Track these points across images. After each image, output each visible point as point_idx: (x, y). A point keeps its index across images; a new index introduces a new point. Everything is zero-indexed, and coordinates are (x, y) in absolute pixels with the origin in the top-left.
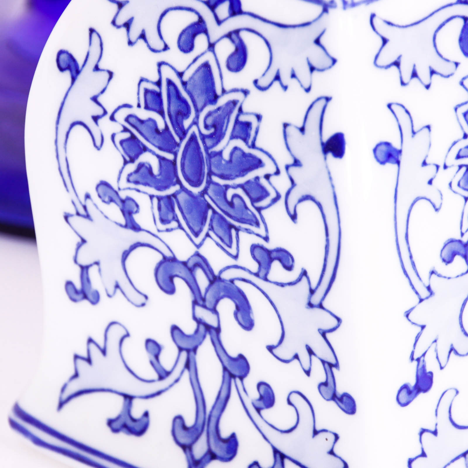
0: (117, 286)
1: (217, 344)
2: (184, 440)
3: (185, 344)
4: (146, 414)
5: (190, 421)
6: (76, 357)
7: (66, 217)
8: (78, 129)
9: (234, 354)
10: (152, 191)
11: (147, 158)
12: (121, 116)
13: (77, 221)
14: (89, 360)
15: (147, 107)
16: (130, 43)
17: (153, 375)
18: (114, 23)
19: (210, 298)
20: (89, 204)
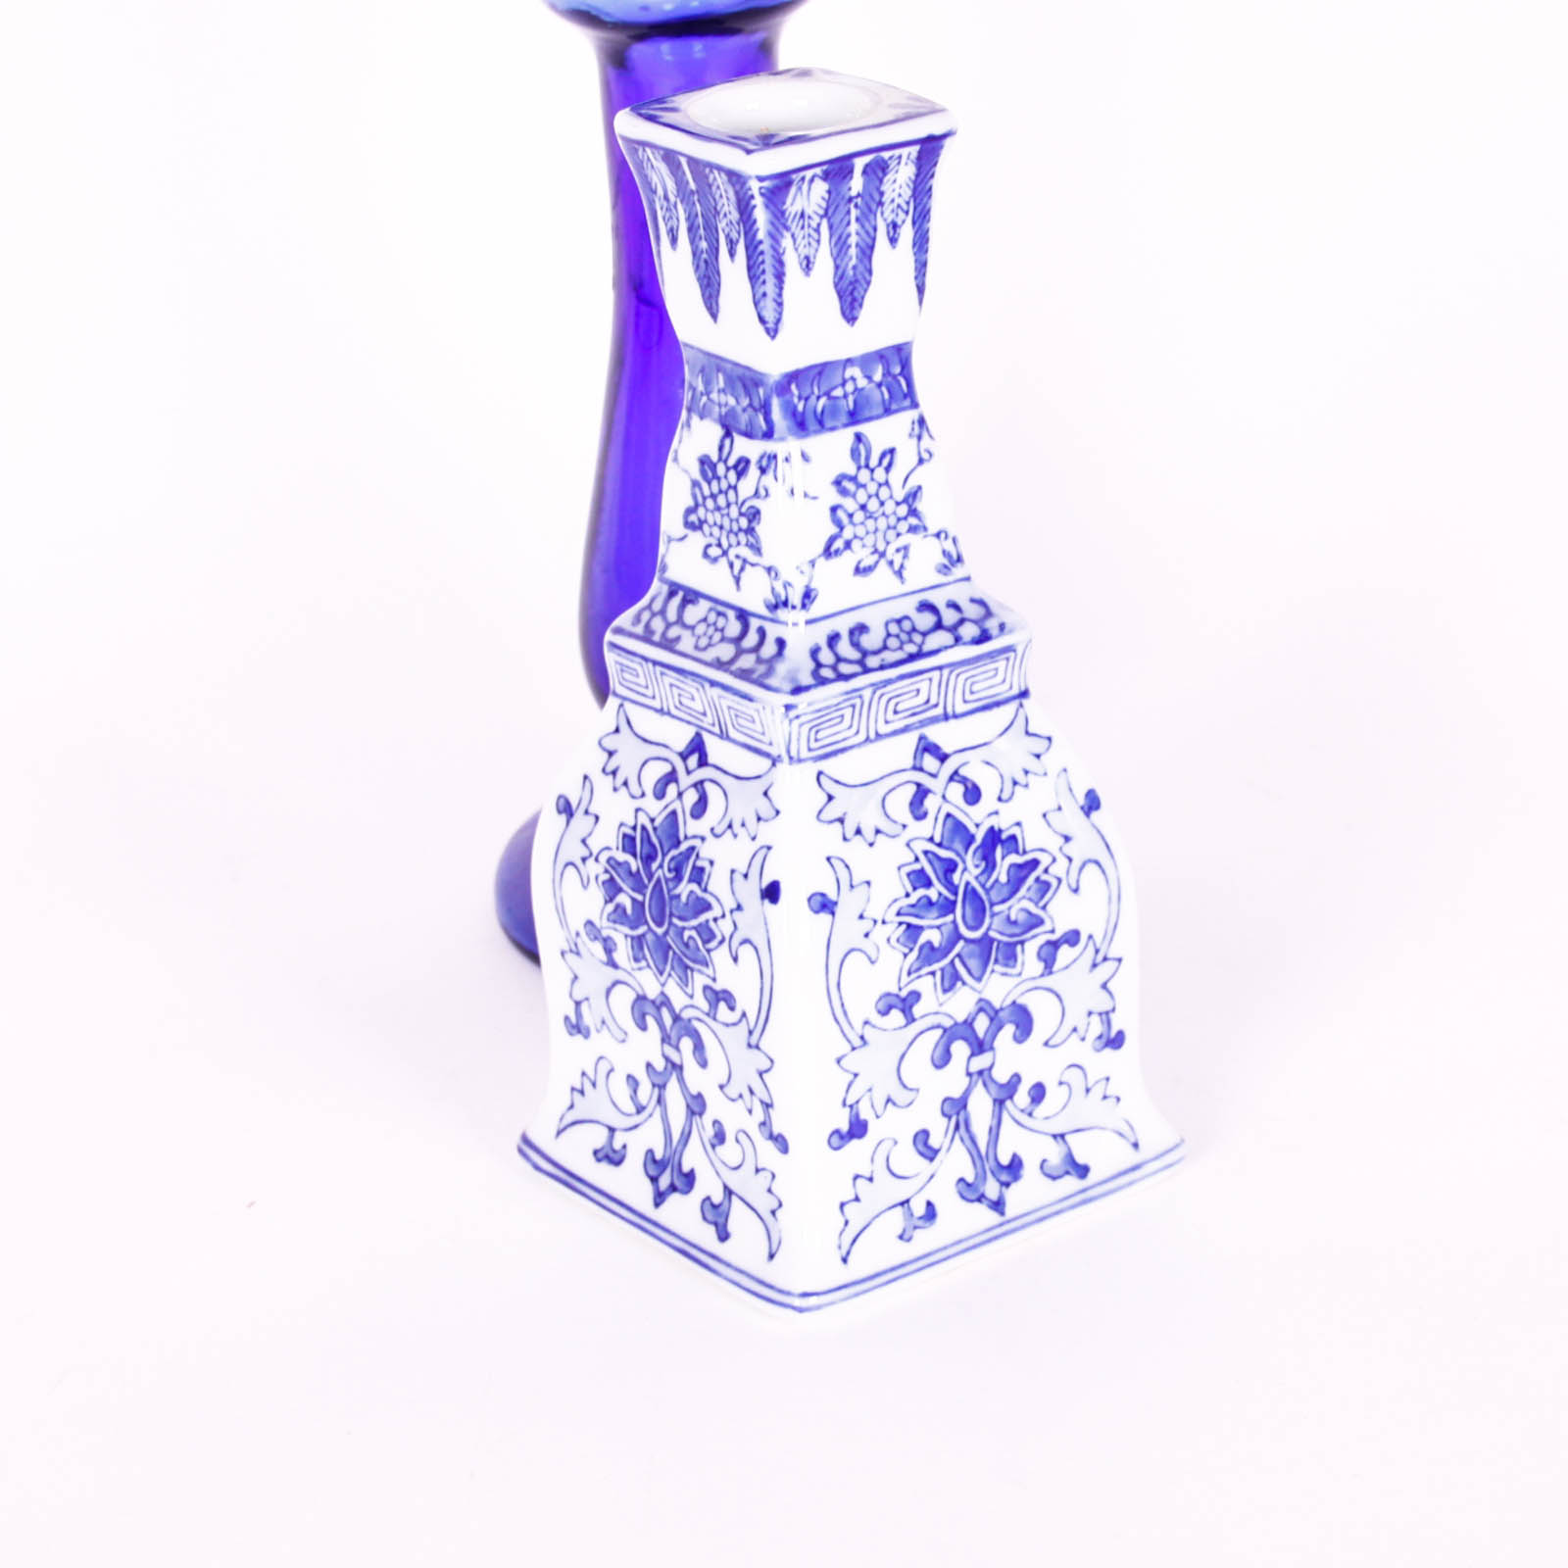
0: (603, 1022)
1: (681, 1081)
2: (653, 1172)
3: (658, 1081)
4: (624, 1147)
5: (659, 1156)
6: (573, 1089)
7: (563, 954)
8: (570, 869)
9: (694, 1092)
10: (626, 930)
11: (623, 899)
12: (603, 858)
13: (570, 957)
14: (582, 1092)
15: (624, 850)
16: (615, 789)
17: (632, 1109)
18: (604, 770)
19: (674, 1035)
20: (579, 941)
